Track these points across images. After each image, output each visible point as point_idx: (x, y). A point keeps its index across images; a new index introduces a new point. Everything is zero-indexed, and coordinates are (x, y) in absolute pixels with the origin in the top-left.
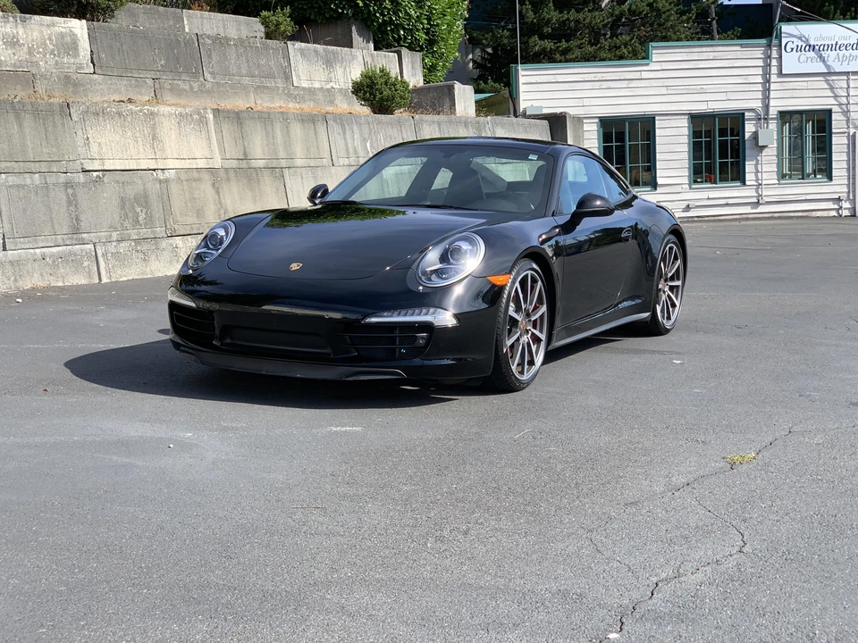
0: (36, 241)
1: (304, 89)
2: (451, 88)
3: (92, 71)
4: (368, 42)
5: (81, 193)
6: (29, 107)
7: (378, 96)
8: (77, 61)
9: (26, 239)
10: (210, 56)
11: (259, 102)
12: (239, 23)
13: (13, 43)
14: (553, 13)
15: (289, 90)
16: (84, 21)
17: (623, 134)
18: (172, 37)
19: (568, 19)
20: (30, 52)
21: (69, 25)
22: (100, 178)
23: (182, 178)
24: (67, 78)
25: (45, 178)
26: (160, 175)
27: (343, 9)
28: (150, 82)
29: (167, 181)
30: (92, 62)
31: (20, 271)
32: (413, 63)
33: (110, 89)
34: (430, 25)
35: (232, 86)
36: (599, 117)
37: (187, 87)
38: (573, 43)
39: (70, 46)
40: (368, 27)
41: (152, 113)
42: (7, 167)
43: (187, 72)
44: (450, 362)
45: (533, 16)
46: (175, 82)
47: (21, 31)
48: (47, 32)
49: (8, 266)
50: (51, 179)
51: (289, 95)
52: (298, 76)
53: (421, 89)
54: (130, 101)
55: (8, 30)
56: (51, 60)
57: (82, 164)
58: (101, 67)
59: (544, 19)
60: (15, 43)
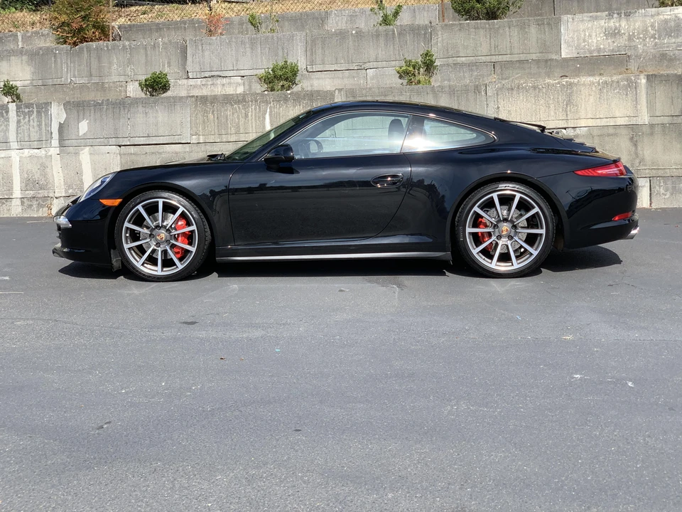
21: (676, 11)
23: (595, 134)
24: (664, 55)
47: (623, 23)
48: (649, 21)
55: (611, 24)
56: (650, 42)
60: (615, 34)
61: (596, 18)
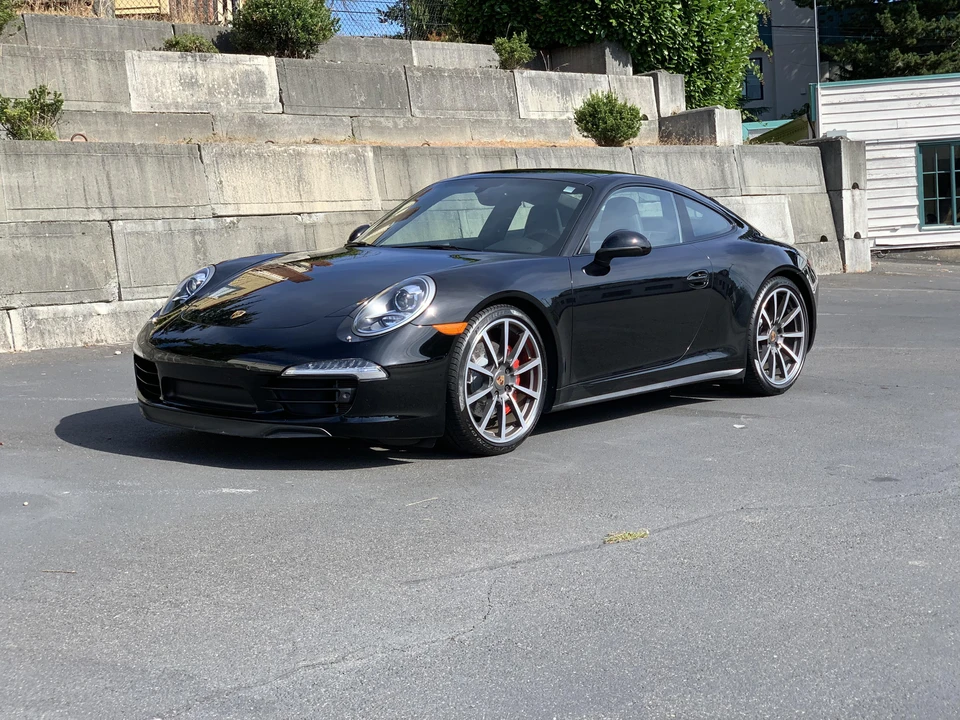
0: (157, 291)
1: (532, 121)
2: (711, 114)
3: (281, 111)
4: (625, 65)
5: (210, 240)
6: (153, 150)
7: (602, 125)
8: (263, 100)
9: (145, 289)
10: (419, 90)
11: (476, 137)
12: (477, 52)
13: (191, 83)
14: (917, 22)
15: (514, 122)
16: (272, 58)
17: (948, 161)
18: (375, 70)
19: (938, 27)
20: (211, 92)
21: (256, 62)
22: (234, 224)
23: (333, 222)
24: (251, 118)
25: (169, 224)
26: (306, 219)
27: (594, 30)
28: (347, 120)
29: (313, 225)
30: (281, 101)
31: (137, 322)
32: (672, 87)
33: (300, 129)
34: (702, 42)
35: (444, 121)
36: (917, 141)
37: (391, 125)
38: (944, 55)
39: (257, 85)
40: (624, 48)
41: (299, 154)
42: (125, 214)
43: (391, 107)
44: (393, 419)
45: (894, 26)
46: (376, 119)
47: (200, 70)
48: (229, 71)
49: (123, 317)
50: (176, 226)
51: (514, 129)
52: (527, 108)
53: (681, 116)
54: (315, 141)
55: (186, 70)
56: (234, 100)
57: (213, 209)
58: (291, 106)
59: (907, 28)
60: (193, 84)
61: (167, 59)
